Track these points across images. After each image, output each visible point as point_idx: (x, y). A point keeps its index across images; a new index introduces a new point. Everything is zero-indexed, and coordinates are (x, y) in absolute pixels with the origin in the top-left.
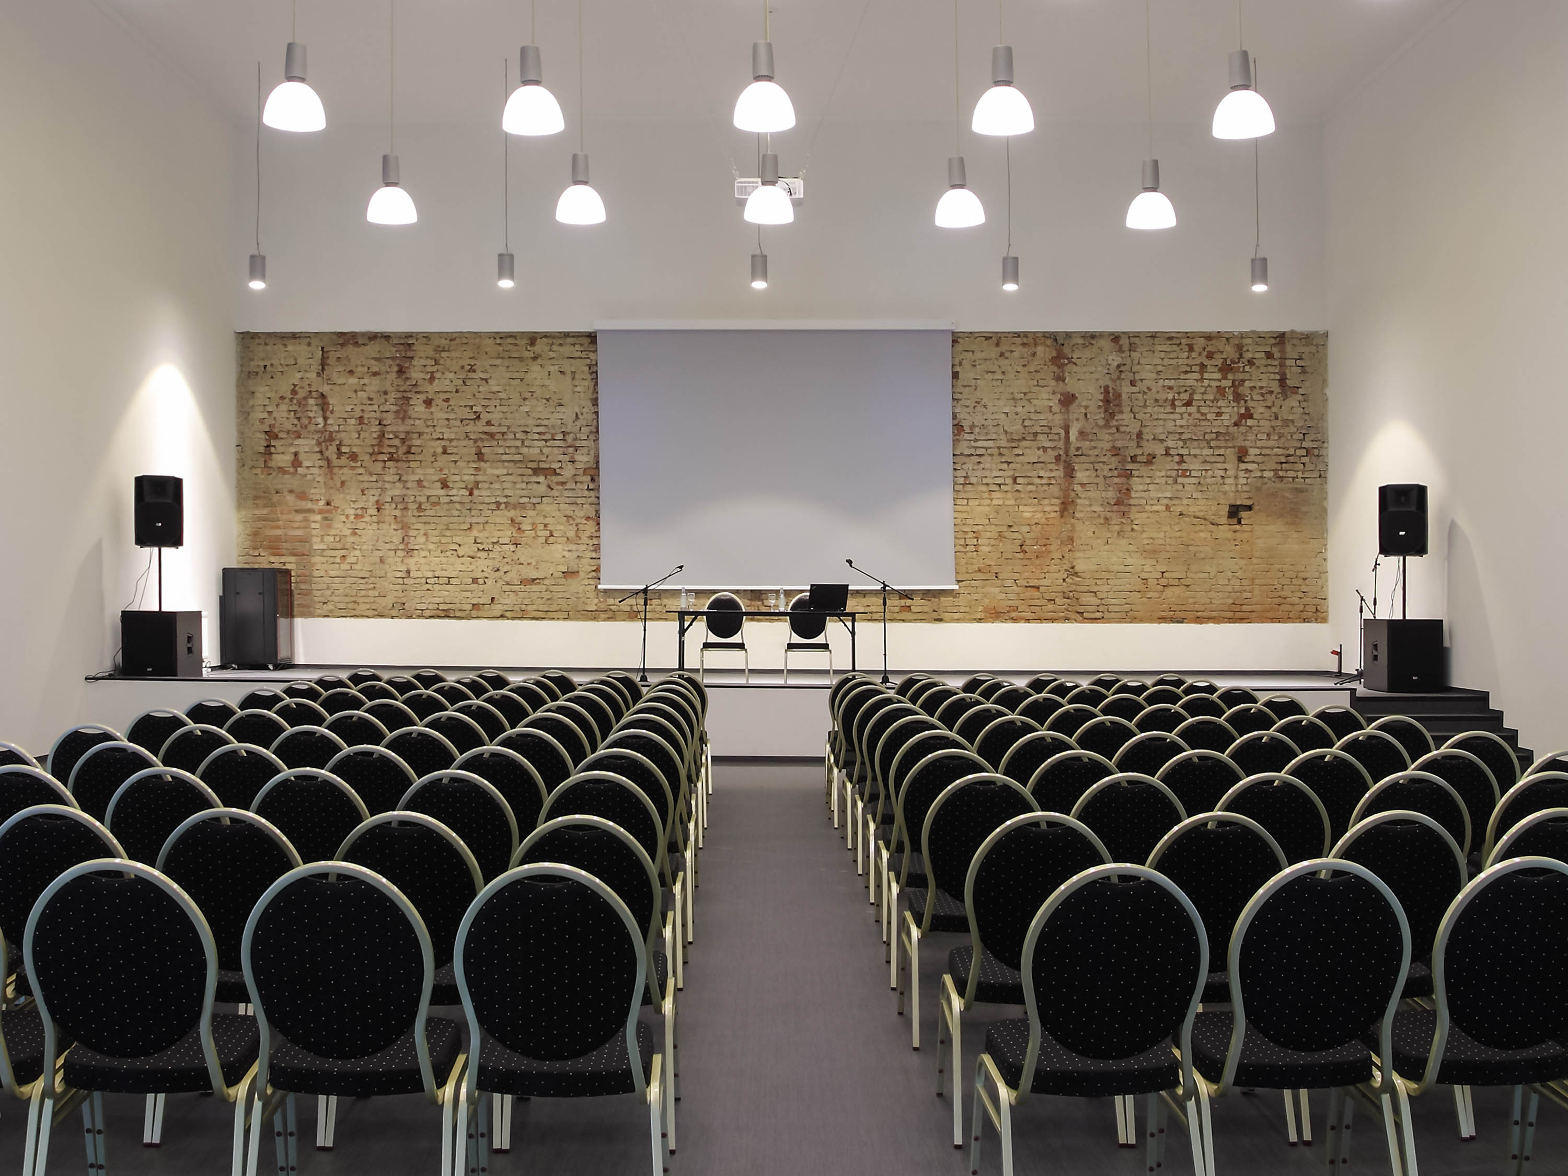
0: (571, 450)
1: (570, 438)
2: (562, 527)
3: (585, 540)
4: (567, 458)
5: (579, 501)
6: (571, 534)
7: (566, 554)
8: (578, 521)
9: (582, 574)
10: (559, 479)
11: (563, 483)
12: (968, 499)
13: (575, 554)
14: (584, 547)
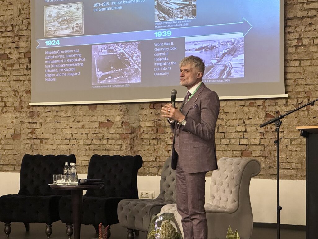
0: (16, 39)
1: (16, 29)
2: (11, 99)
3: (25, 109)
4: (14, 45)
5: (22, 78)
6: (17, 104)
7: (14, 120)
8: (21, 94)
9: (23, 136)
10: (10, 62)
11: (12, 65)
12: (300, 60)
13: (19, 121)
14: (24, 115)
